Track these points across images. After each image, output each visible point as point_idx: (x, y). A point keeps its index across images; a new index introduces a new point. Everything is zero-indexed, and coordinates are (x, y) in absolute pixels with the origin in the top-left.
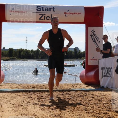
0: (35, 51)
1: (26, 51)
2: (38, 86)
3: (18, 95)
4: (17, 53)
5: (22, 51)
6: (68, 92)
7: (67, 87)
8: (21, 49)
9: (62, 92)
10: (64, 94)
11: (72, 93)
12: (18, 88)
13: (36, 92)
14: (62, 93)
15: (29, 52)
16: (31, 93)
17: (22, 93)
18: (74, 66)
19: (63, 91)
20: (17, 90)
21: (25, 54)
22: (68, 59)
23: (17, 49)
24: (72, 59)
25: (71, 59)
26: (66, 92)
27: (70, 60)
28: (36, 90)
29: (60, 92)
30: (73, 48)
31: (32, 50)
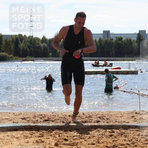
0: (51, 40)
1: (31, 40)
2: (57, 118)
3: (13, 137)
4: (11, 43)
5: (21, 40)
6: (123, 131)
7: (120, 119)
8: (20, 35)
9: (109, 130)
10: (115, 134)
11: (131, 133)
12: (14, 121)
13: (53, 130)
14: (110, 132)
15: (37, 43)
16: (41, 133)
17: (22, 132)
18: (135, 73)
19: (111, 127)
20: (12, 125)
21: (29, 47)
22: (122, 58)
23: (11, 36)
24: (131, 58)
25: (129, 59)
26: (118, 131)
27: (127, 59)
28: (53, 127)
29: (104, 130)
30: (135, 34)
31: (44, 38)
